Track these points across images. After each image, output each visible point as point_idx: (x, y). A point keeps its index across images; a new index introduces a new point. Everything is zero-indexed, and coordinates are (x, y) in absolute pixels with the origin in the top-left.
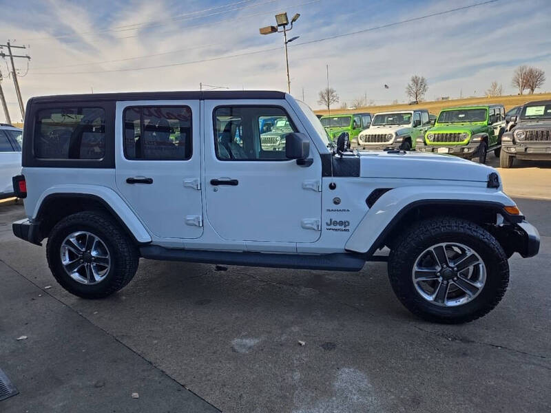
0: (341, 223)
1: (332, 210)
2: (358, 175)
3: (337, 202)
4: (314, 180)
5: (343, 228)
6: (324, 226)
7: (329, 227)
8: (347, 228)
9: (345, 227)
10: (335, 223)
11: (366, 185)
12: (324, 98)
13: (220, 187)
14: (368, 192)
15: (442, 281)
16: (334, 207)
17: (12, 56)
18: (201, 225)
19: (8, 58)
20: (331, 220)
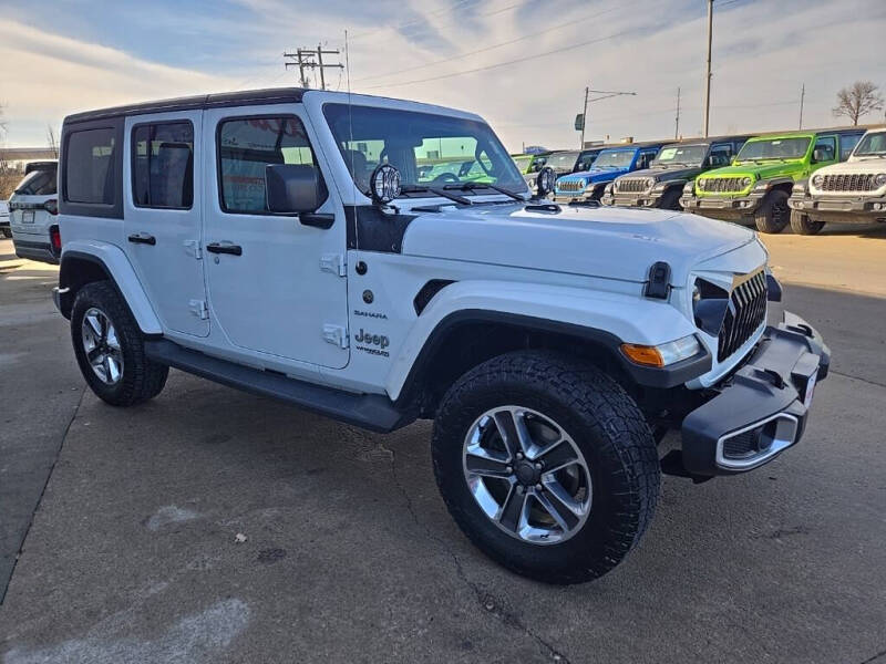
0: (375, 340)
1: (362, 314)
2: (398, 250)
3: (368, 298)
4: (334, 255)
5: (378, 348)
6: (354, 343)
7: (360, 345)
8: (386, 350)
9: (383, 347)
10: (368, 339)
11: (415, 271)
12: (848, 104)
13: (222, 256)
14: (419, 284)
15: (515, 485)
16: (365, 307)
17: (322, 66)
18: (203, 316)
19: (318, 69)
20: (362, 331)
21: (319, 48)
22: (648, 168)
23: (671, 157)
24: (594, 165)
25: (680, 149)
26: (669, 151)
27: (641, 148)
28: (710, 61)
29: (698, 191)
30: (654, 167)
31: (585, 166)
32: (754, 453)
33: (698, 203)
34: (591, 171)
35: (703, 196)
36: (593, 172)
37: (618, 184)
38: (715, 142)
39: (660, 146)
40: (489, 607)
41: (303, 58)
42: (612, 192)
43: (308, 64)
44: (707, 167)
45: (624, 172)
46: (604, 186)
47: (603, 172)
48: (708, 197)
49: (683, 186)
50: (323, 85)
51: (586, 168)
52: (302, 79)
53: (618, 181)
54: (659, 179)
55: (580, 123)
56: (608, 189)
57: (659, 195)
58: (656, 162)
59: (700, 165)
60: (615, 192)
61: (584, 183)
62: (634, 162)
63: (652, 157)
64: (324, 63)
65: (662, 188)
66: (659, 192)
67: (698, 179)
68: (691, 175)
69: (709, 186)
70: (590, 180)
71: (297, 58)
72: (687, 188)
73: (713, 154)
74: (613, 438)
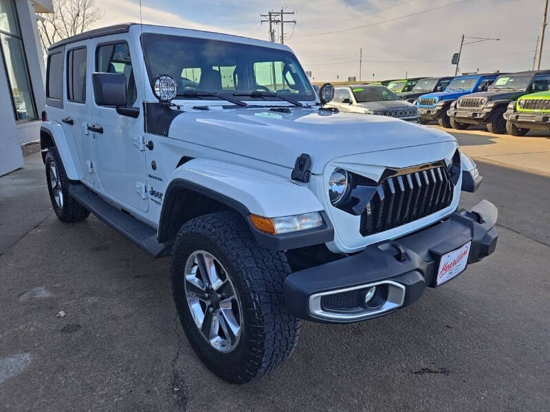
0: (158, 195)
1: (152, 177)
2: (167, 135)
3: (154, 166)
4: (138, 136)
5: (160, 200)
6: (149, 195)
7: (152, 197)
10: (155, 194)
13: (96, 134)
15: (209, 306)
16: (153, 173)
17: (282, 22)
18: (90, 171)
19: (280, 24)
20: (152, 188)
21: (282, 11)
22: (486, 90)
23: (505, 83)
24: (448, 88)
25: (511, 78)
26: (503, 79)
27: (483, 77)
28: (546, 15)
29: (518, 108)
30: (491, 91)
31: (442, 88)
32: (361, 309)
33: (517, 117)
34: (444, 92)
35: (521, 113)
36: (445, 93)
37: (461, 100)
38: (538, 74)
39: (496, 76)
40: (176, 389)
41: (272, 17)
42: (455, 106)
43: (274, 21)
44: (530, 91)
45: (469, 93)
46: (451, 102)
47: (452, 92)
48: (525, 113)
49: (508, 104)
50: (282, 34)
51: (442, 90)
52: (271, 31)
53: (461, 99)
54: (490, 99)
55: (456, 59)
56: (453, 104)
57: (489, 110)
58: (492, 86)
59: (525, 90)
60: (458, 107)
61: (437, 99)
62: (477, 86)
63: (491, 83)
64: (284, 20)
65: (492, 105)
66: (489, 108)
67: (519, 99)
68: (515, 96)
69: (527, 105)
70: (441, 98)
71: (269, 17)
72: (511, 106)
73: (537, 82)
74: (248, 284)
